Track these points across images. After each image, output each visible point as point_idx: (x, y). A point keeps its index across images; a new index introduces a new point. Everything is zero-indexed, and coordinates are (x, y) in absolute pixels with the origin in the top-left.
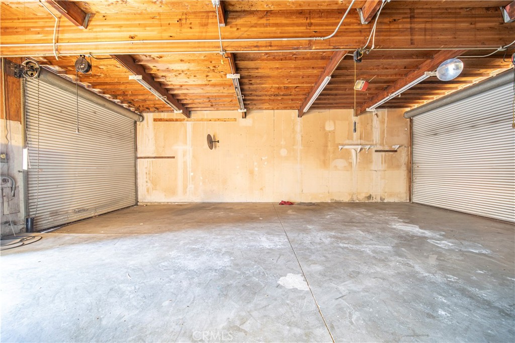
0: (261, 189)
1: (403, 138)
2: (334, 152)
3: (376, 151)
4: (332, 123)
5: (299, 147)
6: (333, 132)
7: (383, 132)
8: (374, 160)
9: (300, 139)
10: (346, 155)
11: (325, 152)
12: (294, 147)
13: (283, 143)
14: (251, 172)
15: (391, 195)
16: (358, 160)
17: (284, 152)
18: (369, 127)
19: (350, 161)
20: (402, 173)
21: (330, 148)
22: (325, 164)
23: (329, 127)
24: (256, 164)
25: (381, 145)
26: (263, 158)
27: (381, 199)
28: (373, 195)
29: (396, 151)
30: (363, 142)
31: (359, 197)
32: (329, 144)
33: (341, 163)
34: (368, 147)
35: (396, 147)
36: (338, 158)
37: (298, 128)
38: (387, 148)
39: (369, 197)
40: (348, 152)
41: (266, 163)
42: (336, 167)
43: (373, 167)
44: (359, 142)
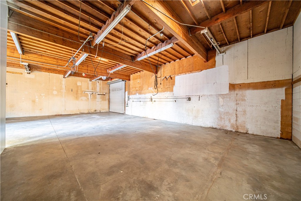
0: (41, 109)
1: (107, 91)
2: (81, 94)
3: (98, 94)
4: (80, 82)
5: (64, 91)
6: (81, 86)
7: (100, 88)
8: (97, 97)
9: (65, 87)
10: (86, 95)
11: (77, 94)
12: (61, 91)
13: (55, 88)
14: (34, 101)
15: (103, 110)
16: (91, 97)
17: (55, 92)
18: (95, 86)
19: (88, 97)
20: (107, 102)
21: (79, 92)
22: (77, 98)
23: (79, 84)
24: (37, 97)
25: (100, 92)
26: (42, 95)
27: (100, 111)
28: (97, 110)
29: (105, 95)
30: (93, 91)
31: (91, 111)
32: (79, 91)
33: (84, 98)
34: (95, 93)
35: (104, 94)
36: (83, 96)
37: (63, 83)
38: (102, 94)
39: (96, 111)
40: (87, 94)
41: (44, 97)
42: (82, 100)
43: (97, 100)
44: (92, 91)
